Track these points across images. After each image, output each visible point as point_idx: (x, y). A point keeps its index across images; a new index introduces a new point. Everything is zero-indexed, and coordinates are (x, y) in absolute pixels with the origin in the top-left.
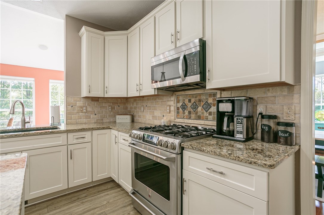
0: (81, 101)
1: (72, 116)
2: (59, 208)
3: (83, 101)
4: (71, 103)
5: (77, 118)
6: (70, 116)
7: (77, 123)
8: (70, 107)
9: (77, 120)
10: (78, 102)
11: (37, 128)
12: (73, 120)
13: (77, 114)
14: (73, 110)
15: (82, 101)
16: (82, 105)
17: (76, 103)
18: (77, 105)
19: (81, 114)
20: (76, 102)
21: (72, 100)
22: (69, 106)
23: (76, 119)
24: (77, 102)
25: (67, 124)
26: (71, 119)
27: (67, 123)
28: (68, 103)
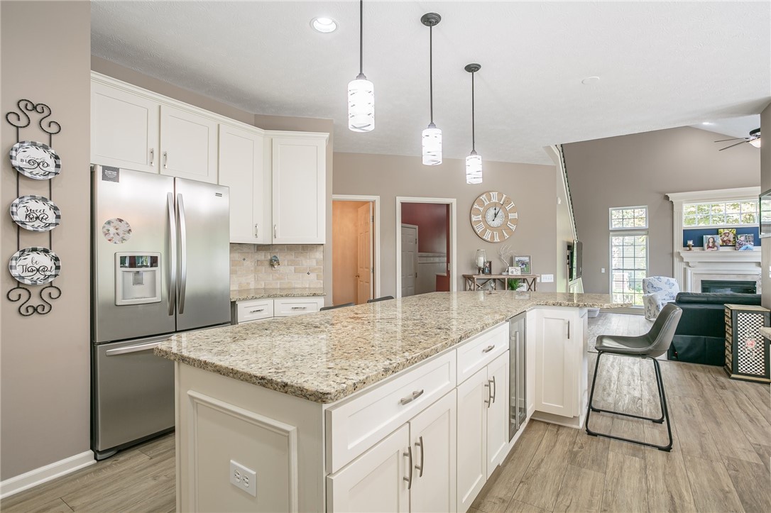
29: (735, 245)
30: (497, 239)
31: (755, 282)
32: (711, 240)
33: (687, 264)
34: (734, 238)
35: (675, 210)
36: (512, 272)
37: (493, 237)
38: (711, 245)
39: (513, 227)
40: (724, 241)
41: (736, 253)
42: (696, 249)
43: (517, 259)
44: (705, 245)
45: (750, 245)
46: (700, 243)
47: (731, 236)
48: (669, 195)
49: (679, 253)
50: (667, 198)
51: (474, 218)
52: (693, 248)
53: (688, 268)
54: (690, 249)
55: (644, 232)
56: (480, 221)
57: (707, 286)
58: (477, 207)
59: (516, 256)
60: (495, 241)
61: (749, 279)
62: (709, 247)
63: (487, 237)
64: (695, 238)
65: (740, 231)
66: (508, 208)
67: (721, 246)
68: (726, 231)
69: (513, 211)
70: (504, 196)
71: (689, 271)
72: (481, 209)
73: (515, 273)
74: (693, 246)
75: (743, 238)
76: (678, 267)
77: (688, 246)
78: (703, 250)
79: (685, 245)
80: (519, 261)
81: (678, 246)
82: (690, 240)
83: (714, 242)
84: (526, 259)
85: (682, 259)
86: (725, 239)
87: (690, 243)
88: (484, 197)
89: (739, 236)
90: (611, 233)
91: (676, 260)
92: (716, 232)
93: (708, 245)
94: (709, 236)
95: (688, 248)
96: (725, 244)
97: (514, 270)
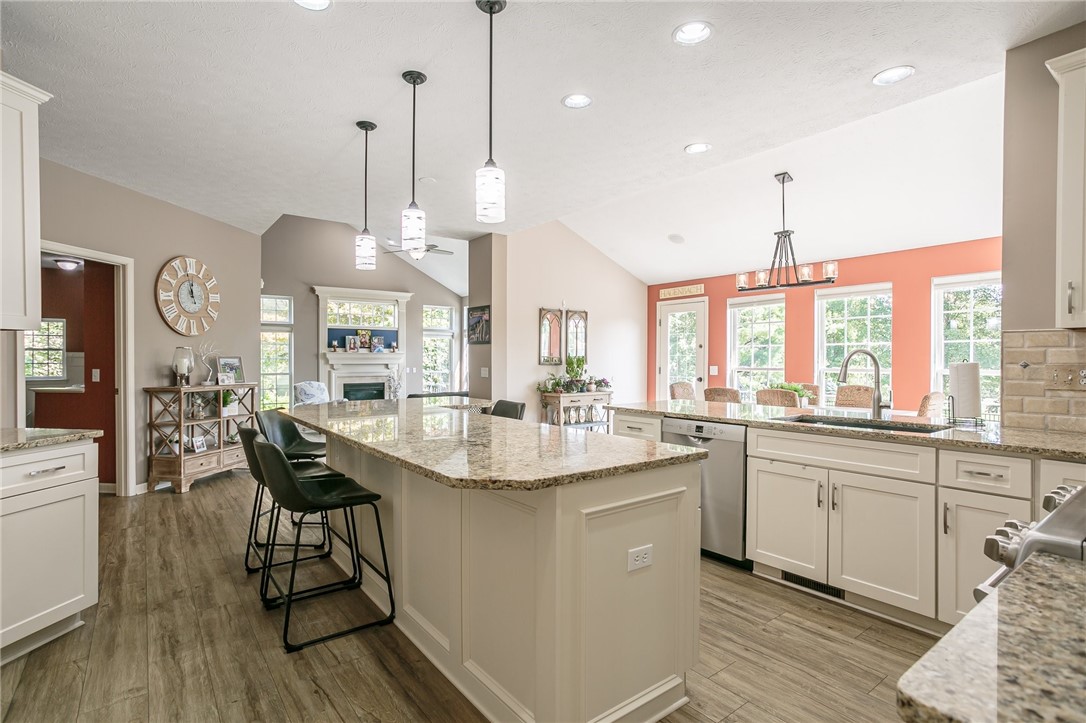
0: (1069, 346)
1: (1027, 399)
2: (884, 648)
3: (1076, 347)
4: (1024, 352)
5: (1047, 408)
6: (1015, 398)
7: (1045, 429)
8: (1018, 368)
9: (1050, 417)
10: (1054, 349)
11: (903, 423)
12: (1031, 415)
13: (1048, 394)
14: (1030, 379)
15: (1074, 344)
16: (1075, 360)
17: (1045, 353)
18: (1050, 359)
19: (1066, 394)
20: (1044, 349)
21: (1027, 344)
22: (1015, 366)
23: (1041, 413)
24: (1050, 350)
25: (1003, 426)
26: (1022, 411)
27: (1006, 423)
28: (1008, 352)
29: (370, 347)
30: (194, 332)
31: (384, 383)
32: (352, 341)
33: (332, 366)
34: (369, 340)
35: (321, 306)
36: (223, 381)
37: (189, 328)
38: (352, 346)
39: (215, 315)
40: (362, 343)
41: (371, 355)
42: (340, 350)
43: (222, 361)
44: (348, 346)
45: (381, 347)
46: (343, 345)
47: (368, 337)
48: (316, 288)
49: (325, 354)
50: (313, 290)
51: (163, 296)
52: (338, 349)
53: (333, 371)
54: (335, 351)
55: (288, 329)
56: (171, 302)
57: (348, 389)
58: (168, 278)
59: (220, 358)
60: (192, 333)
61: (379, 381)
62: (351, 348)
63: (181, 327)
64: (339, 339)
65: (374, 333)
66: (209, 285)
67: (361, 348)
68: (364, 333)
69: (214, 290)
70: (204, 267)
71: (333, 375)
72: (174, 282)
73: (227, 382)
74: (338, 347)
75: (376, 341)
76: (324, 369)
77: (334, 347)
78: (346, 351)
79: (330, 345)
80: (226, 365)
81: (323, 348)
82: (335, 340)
83: (355, 343)
84: (235, 362)
85: (327, 361)
86: (363, 341)
87: (335, 343)
88: (176, 263)
89: (374, 338)
91: (321, 362)
92: (355, 333)
93: (350, 346)
94: (351, 337)
95: (332, 349)
96: (363, 345)
97: (225, 377)
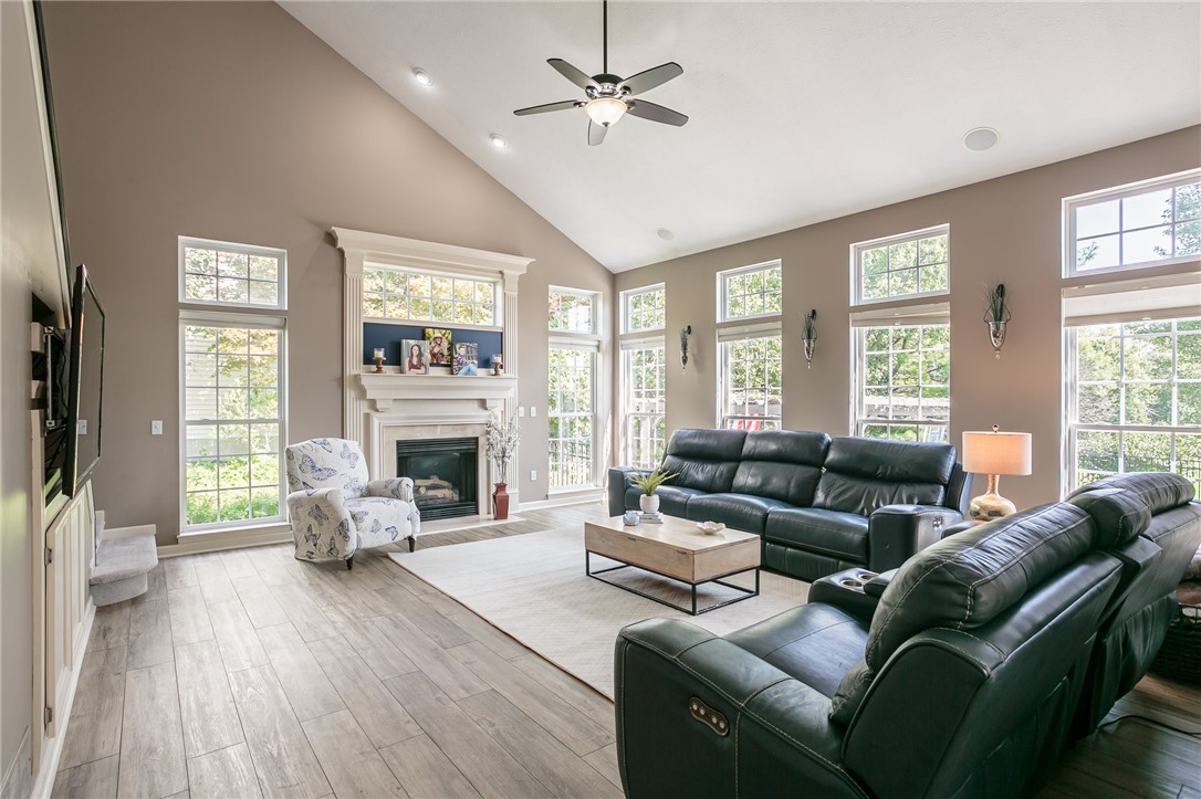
29: (450, 364)
31: (477, 438)
32: (415, 351)
33: (373, 404)
34: (449, 349)
35: (348, 273)
38: (415, 361)
40: (434, 355)
41: (452, 381)
42: (388, 370)
44: (406, 361)
45: (472, 365)
46: (395, 358)
47: (445, 345)
48: (339, 232)
49: (357, 378)
50: (331, 239)
52: (384, 368)
53: (374, 414)
54: (379, 370)
55: (276, 321)
57: (406, 452)
61: (469, 434)
62: (412, 366)
64: (387, 345)
65: (459, 336)
67: (432, 365)
68: (438, 334)
71: (376, 422)
74: (384, 363)
75: (462, 351)
76: (355, 410)
77: (376, 362)
78: (402, 372)
79: (368, 359)
81: (354, 365)
82: (379, 348)
83: (420, 355)
85: (362, 392)
86: (436, 350)
87: (380, 354)
89: (458, 346)
90: (182, 314)
91: (350, 394)
92: (420, 333)
93: (410, 361)
94: (412, 342)
95: (374, 368)
96: (436, 360)
